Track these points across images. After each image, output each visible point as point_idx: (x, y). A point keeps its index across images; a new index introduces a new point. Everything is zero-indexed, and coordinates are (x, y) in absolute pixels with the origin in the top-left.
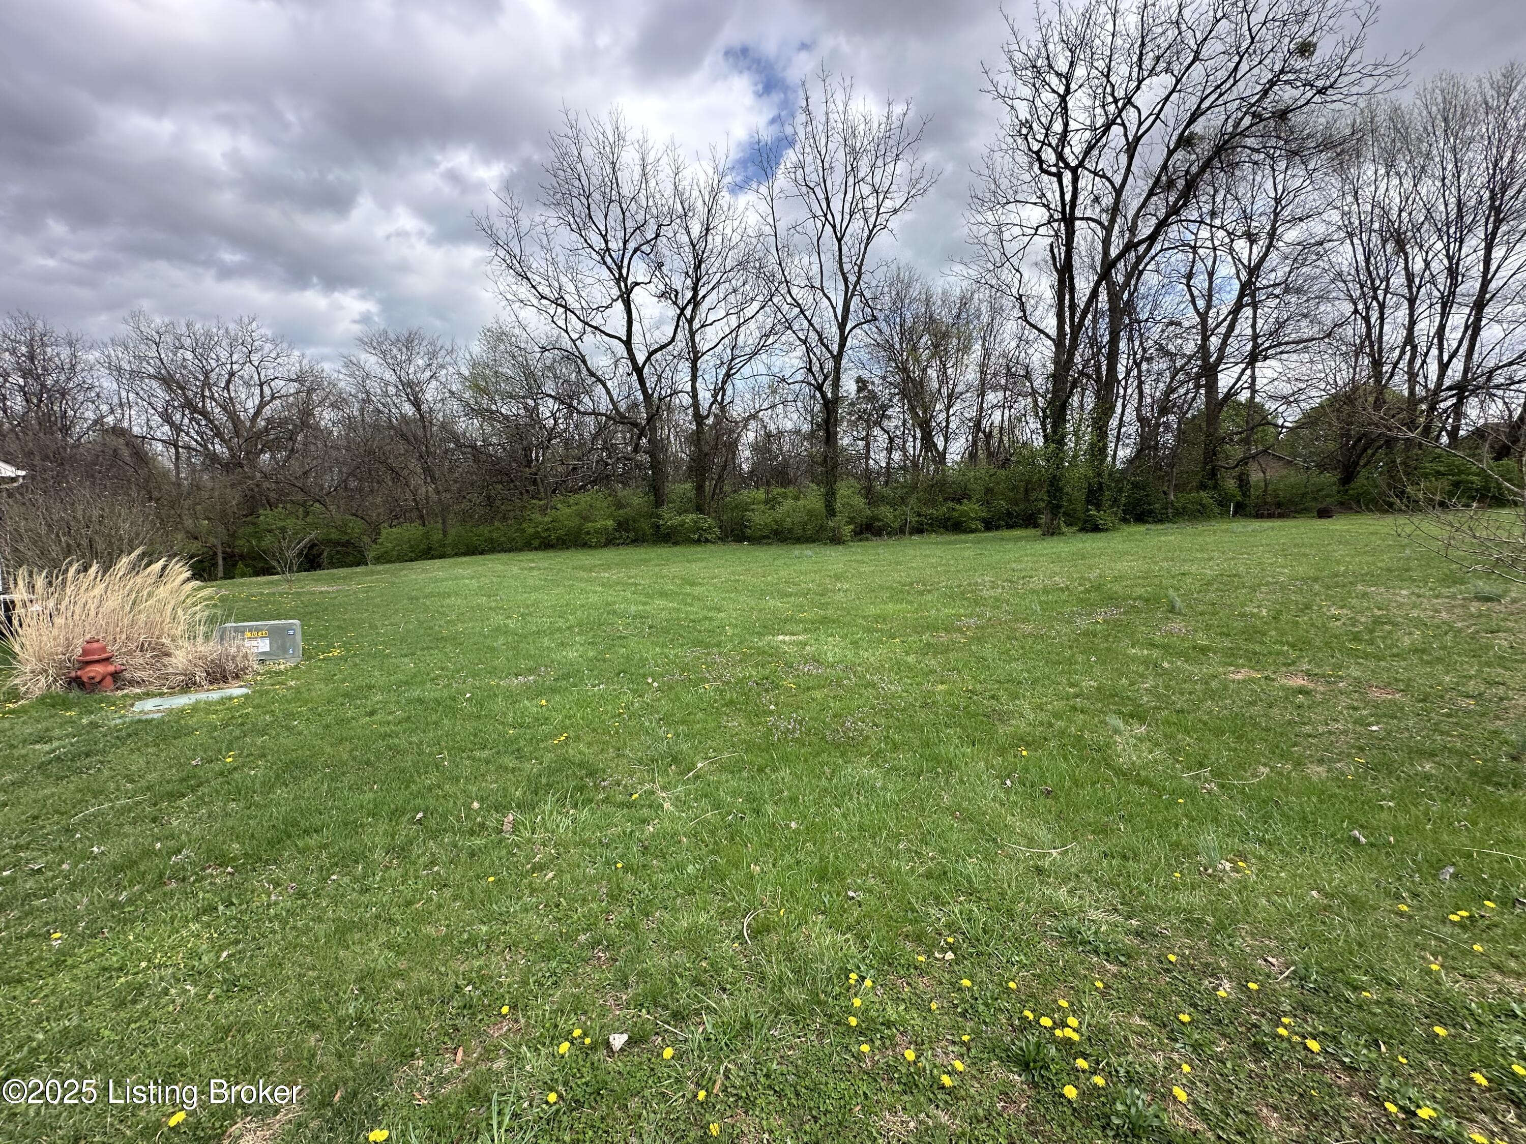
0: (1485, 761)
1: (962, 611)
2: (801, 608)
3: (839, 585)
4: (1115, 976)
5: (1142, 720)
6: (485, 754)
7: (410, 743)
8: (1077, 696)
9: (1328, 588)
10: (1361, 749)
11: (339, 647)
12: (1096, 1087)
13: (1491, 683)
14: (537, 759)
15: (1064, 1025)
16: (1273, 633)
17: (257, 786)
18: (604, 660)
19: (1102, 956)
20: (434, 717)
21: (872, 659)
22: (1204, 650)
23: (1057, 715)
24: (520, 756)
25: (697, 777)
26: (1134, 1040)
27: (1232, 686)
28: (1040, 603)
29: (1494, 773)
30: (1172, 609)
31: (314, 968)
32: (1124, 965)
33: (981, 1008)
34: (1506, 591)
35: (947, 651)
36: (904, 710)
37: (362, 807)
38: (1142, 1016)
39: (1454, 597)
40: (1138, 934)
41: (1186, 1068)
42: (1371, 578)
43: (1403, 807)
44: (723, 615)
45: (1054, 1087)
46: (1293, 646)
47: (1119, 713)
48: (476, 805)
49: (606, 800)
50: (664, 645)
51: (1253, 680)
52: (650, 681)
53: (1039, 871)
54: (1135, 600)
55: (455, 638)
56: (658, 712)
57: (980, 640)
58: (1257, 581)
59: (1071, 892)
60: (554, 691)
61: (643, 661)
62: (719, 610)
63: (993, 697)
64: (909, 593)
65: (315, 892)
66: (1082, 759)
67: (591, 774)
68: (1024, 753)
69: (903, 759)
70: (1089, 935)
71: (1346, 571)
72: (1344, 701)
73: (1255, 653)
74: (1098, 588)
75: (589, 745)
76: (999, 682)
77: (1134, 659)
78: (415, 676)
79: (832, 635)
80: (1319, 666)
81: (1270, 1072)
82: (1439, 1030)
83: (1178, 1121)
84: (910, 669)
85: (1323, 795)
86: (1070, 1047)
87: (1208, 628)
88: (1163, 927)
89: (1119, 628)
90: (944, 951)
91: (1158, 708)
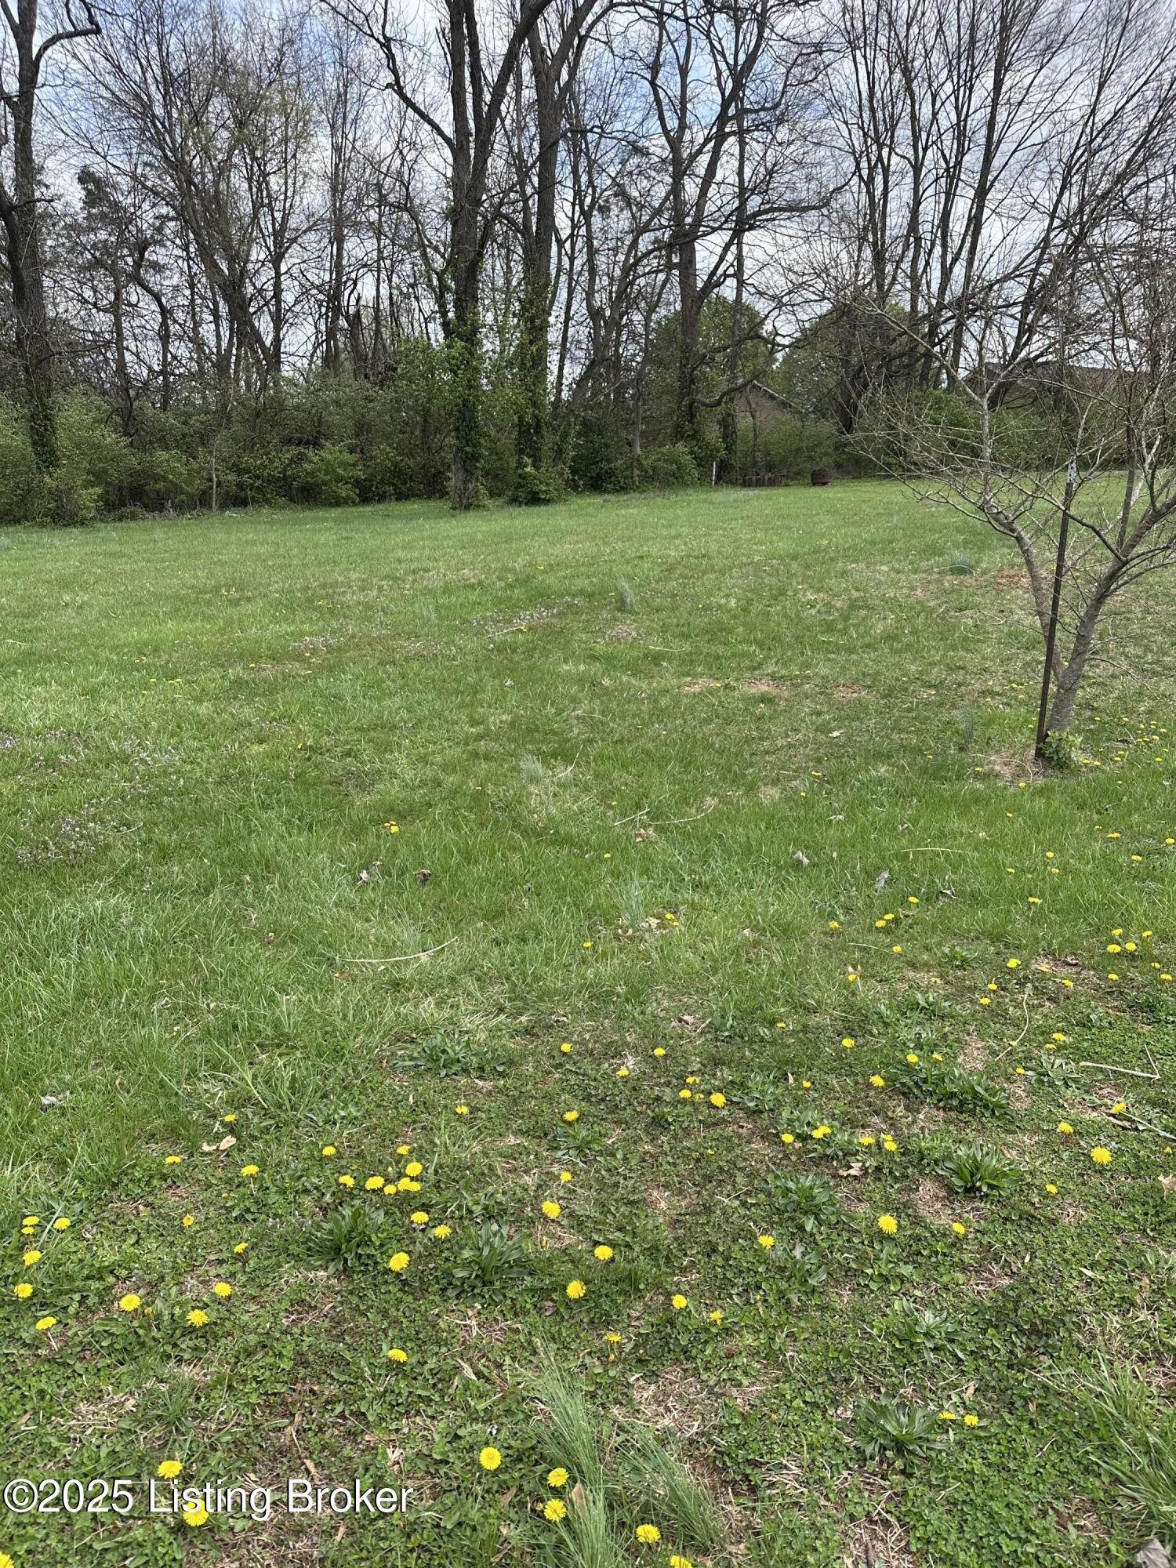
0: (936, 755)
1: (306, 627)
3: (67, 598)
4: (490, 1093)
5: (568, 759)
8: (479, 737)
9: (807, 567)
10: (819, 761)
12: (436, 1242)
15: (401, 1175)
16: (741, 630)
19: (473, 1074)
21: (125, 716)
22: (656, 658)
23: (448, 768)
26: (500, 1166)
27: (685, 701)
28: (437, 609)
29: (942, 766)
30: (622, 605)
32: (502, 1075)
33: (273, 1197)
34: (979, 561)
35: (273, 690)
36: (186, 792)
38: (520, 1132)
39: (929, 571)
40: (528, 1031)
41: (566, 1176)
42: (851, 553)
43: (851, 819)
45: (376, 1263)
46: (761, 645)
47: (539, 753)
51: (711, 691)
53: (396, 985)
54: (574, 596)
57: (332, 669)
58: (728, 562)
59: (440, 1004)
63: (348, 754)
64: (209, 603)
66: (481, 825)
68: (394, 829)
69: (176, 872)
70: (457, 1050)
71: (829, 546)
72: (808, 706)
73: (718, 657)
74: (525, 581)
76: (361, 729)
77: (565, 679)
80: (785, 665)
81: (666, 1147)
82: (848, 1042)
83: (543, 1243)
84: (201, 725)
85: (772, 819)
86: (406, 1203)
87: (665, 628)
88: (562, 1015)
89: (551, 637)
90: (219, 1138)
91: (590, 741)
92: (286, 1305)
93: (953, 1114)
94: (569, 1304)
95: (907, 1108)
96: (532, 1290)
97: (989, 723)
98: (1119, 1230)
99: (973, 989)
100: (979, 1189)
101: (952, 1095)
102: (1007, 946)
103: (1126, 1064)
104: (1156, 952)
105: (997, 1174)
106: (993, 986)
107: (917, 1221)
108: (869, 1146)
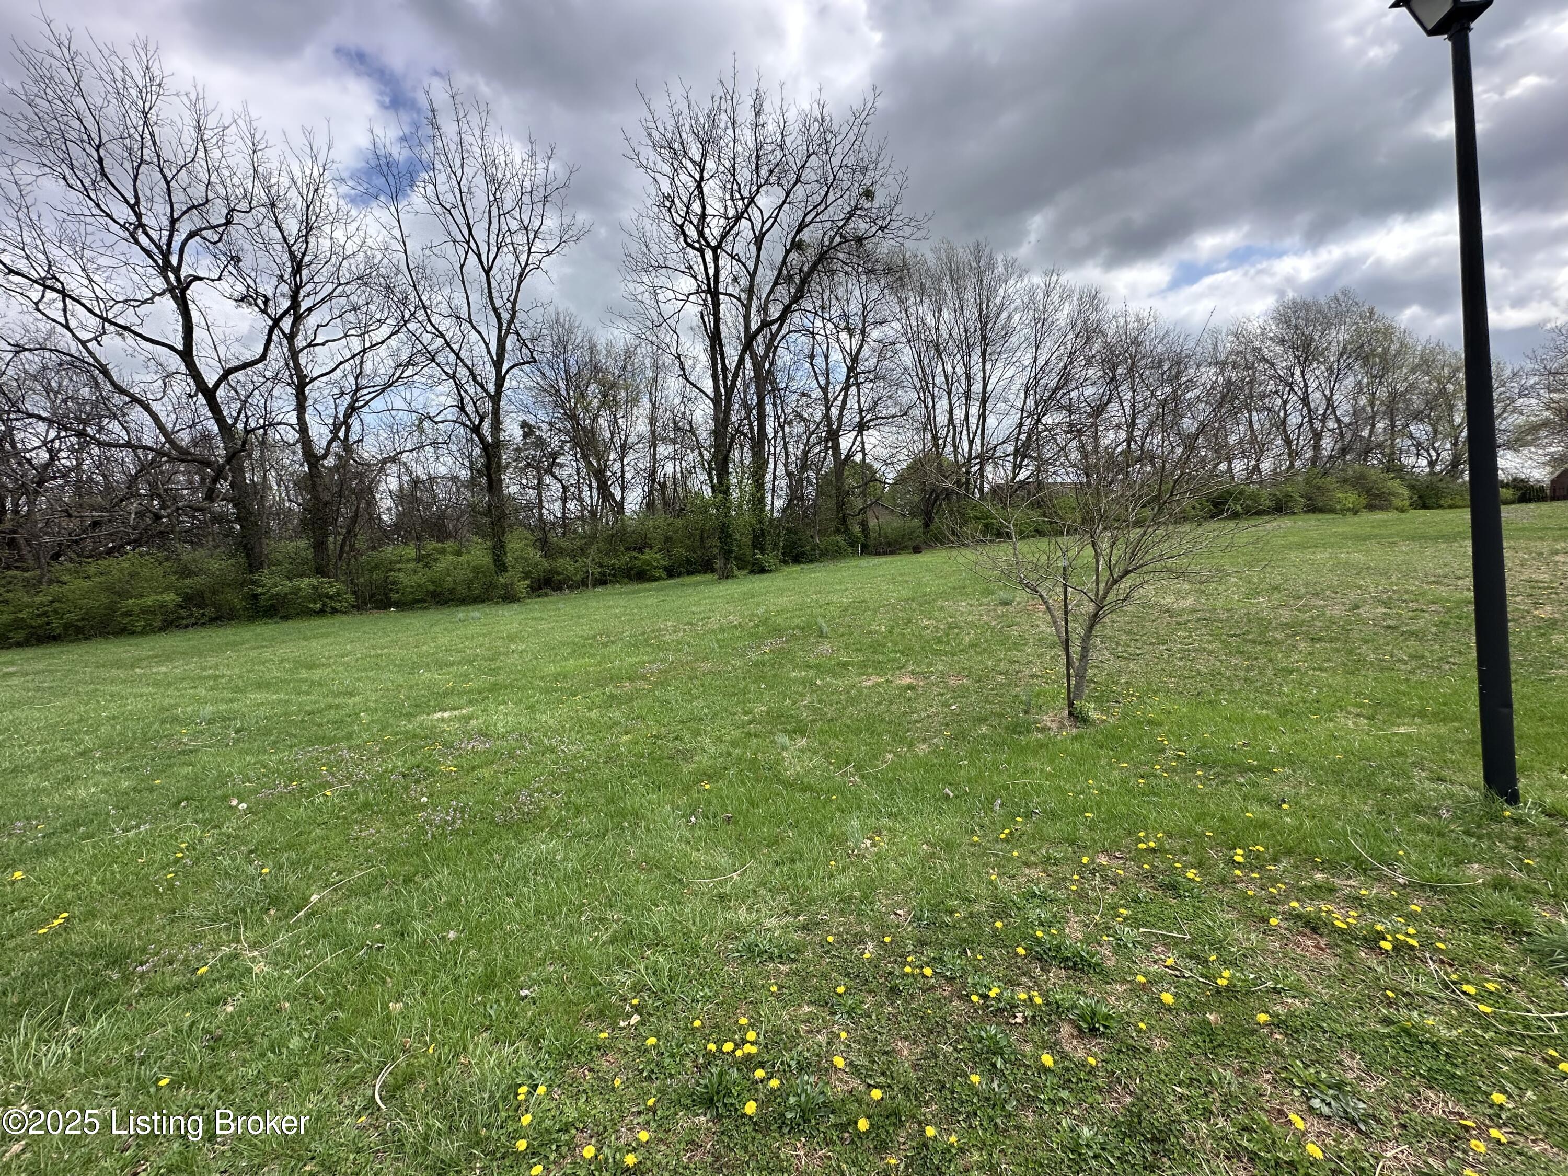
0: (1012, 717)
1: (646, 658)
2: (466, 677)
3: (513, 647)
4: (787, 975)
5: (803, 734)
8: (750, 722)
9: (921, 605)
10: (947, 725)
12: (773, 1091)
13: (1012, 662)
15: (744, 1041)
16: (890, 645)
18: (151, 790)
19: (776, 960)
21: (550, 722)
22: (845, 665)
23: (734, 744)
25: (311, 915)
26: (802, 1028)
27: (865, 691)
28: (717, 641)
29: (1017, 725)
30: (821, 634)
32: (794, 961)
33: (667, 1061)
34: (1014, 597)
35: (631, 700)
36: (587, 769)
38: (810, 1003)
39: (988, 604)
40: (805, 928)
41: (843, 1035)
42: (944, 595)
43: (972, 763)
44: (356, 699)
45: (736, 1110)
46: (902, 653)
47: (785, 731)
49: (149, 991)
50: (260, 751)
51: (879, 685)
52: (234, 803)
53: (722, 897)
54: (794, 630)
56: (245, 843)
57: (663, 684)
58: (877, 604)
59: (749, 910)
60: (40, 853)
61: (222, 779)
62: (351, 695)
63: (676, 738)
64: (591, 646)
66: (757, 780)
67: (117, 961)
68: (707, 786)
69: (585, 822)
70: (765, 944)
71: (931, 591)
72: (935, 690)
73: (879, 662)
74: (765, 622)
75: (115, 918)
76: (682, 722)
77: (795, 681)
79: (503, 703)
80: (919, 666)
81: (901, 1008)
82: (999, 924)
83: (838, 1088)
84: (593, 725)
85: (926, 766)
86: (749, 1063)
87: (847, 646)
88: (823, 914)
89: (783, 655)
90: (629, 1016)
91: (814, 721)
92: (682, 1146)
93: (1071, 972)
94: (860, 1135)
95: (1042, 969)
96: (835, 1126)
97: (1038, 695)
98: (1191, 1055)
99: (1064, 879)
100: (1098, 1029)
101: (1068, 959)
102: (1079, 847)
103: (1167, 928)
104: (1167, 847)
105: (1108, 1017)
106: (1076, 877)
107: (1065, 1056)
108: (1024, 1001)
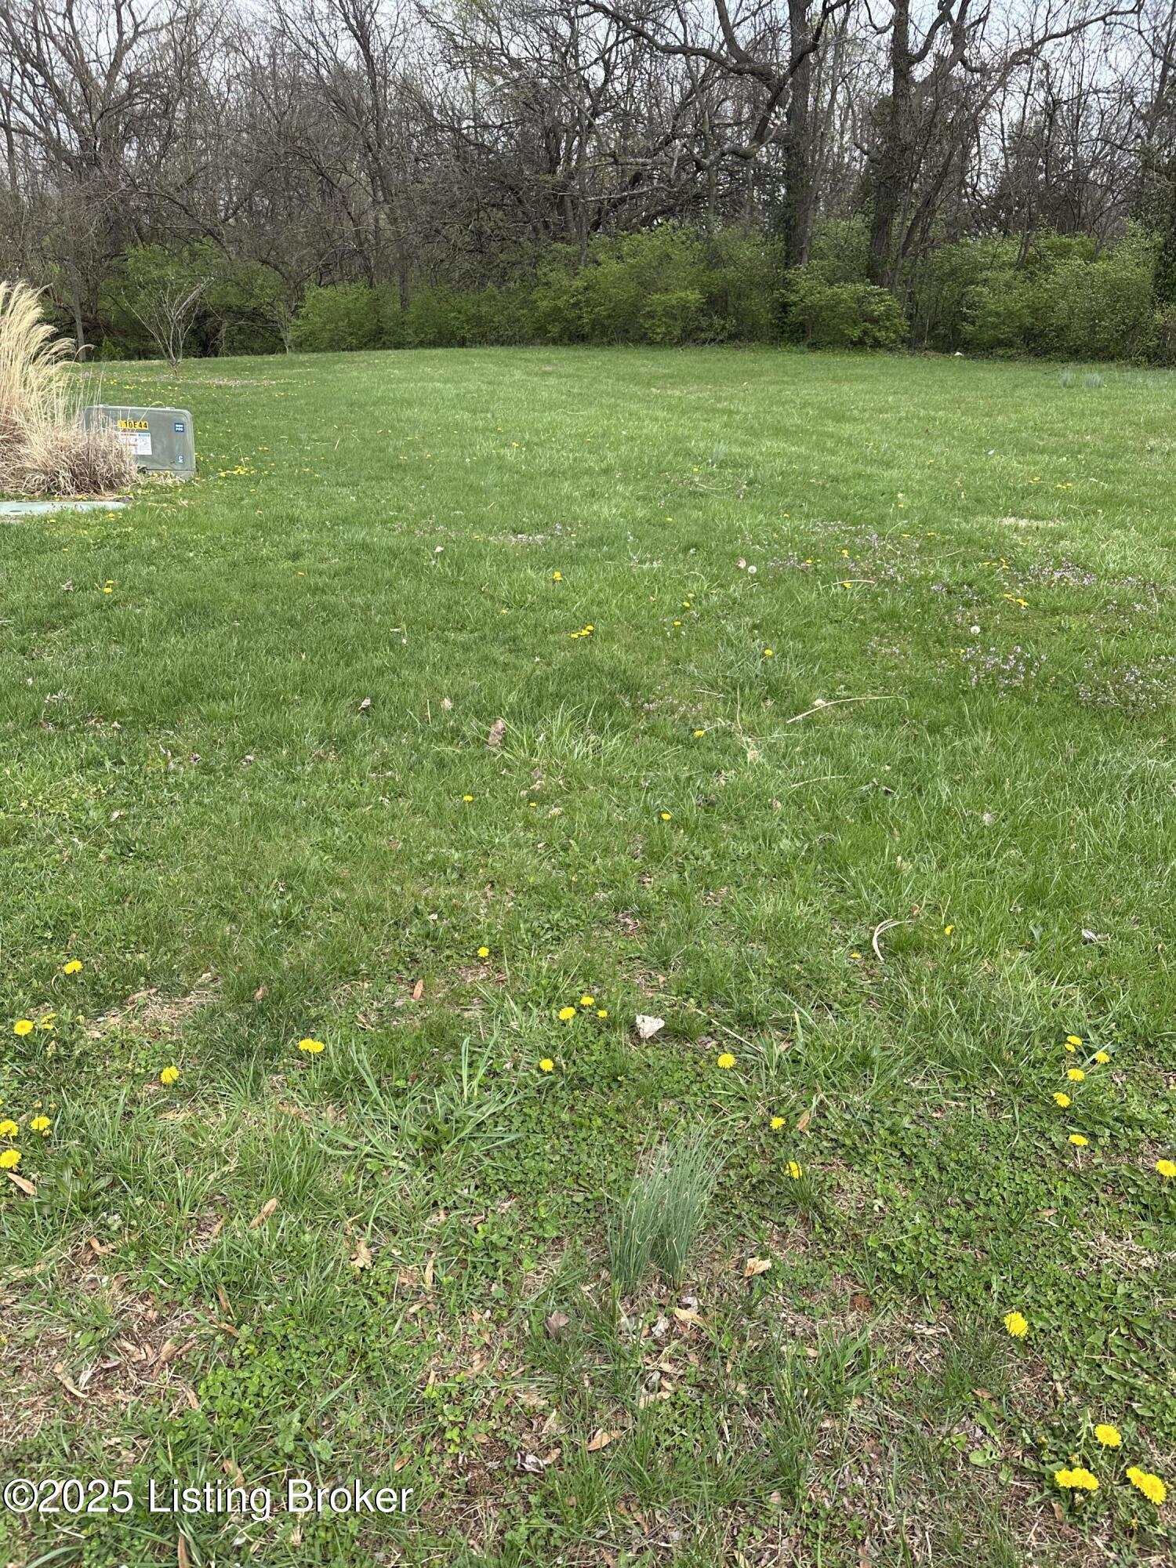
2: (1062, 474)
6: (463, 637)
7: (353, 605)
11: (247, 464)
14: (542, 656)
17: (145, 627)
18: (664, 526)
20: (387, 573)
24: (514, 645)
31: (227, 852)
37: (285, 678)
44: (895, 473)
48: (447, 704)
49: (652, 731)
50: (774, 512)
52: (742, 565)
55: (419, 468)
56: (751, 615)
60: (573, 560)
61: (732, 533)
62: (888, 465)
65: (225, 769)
67: (630, 689)
75: (628, 648)
78: (358, 513)
79: (1122, 525)
